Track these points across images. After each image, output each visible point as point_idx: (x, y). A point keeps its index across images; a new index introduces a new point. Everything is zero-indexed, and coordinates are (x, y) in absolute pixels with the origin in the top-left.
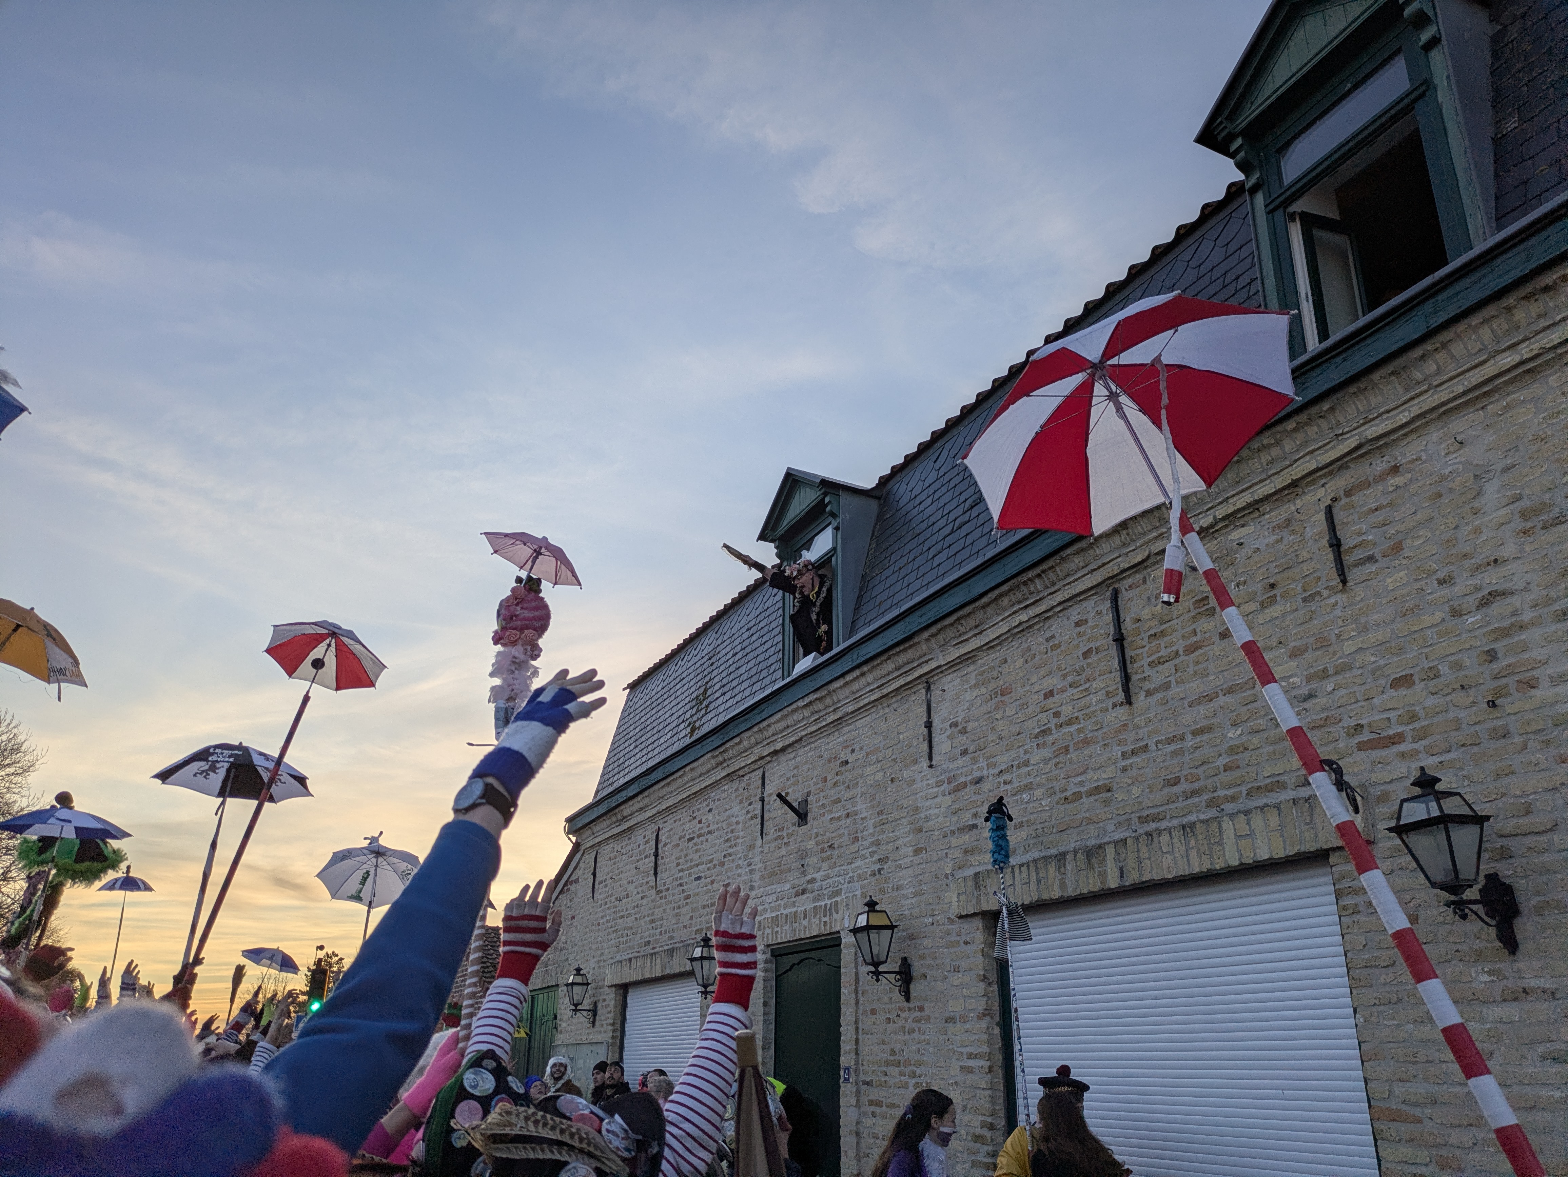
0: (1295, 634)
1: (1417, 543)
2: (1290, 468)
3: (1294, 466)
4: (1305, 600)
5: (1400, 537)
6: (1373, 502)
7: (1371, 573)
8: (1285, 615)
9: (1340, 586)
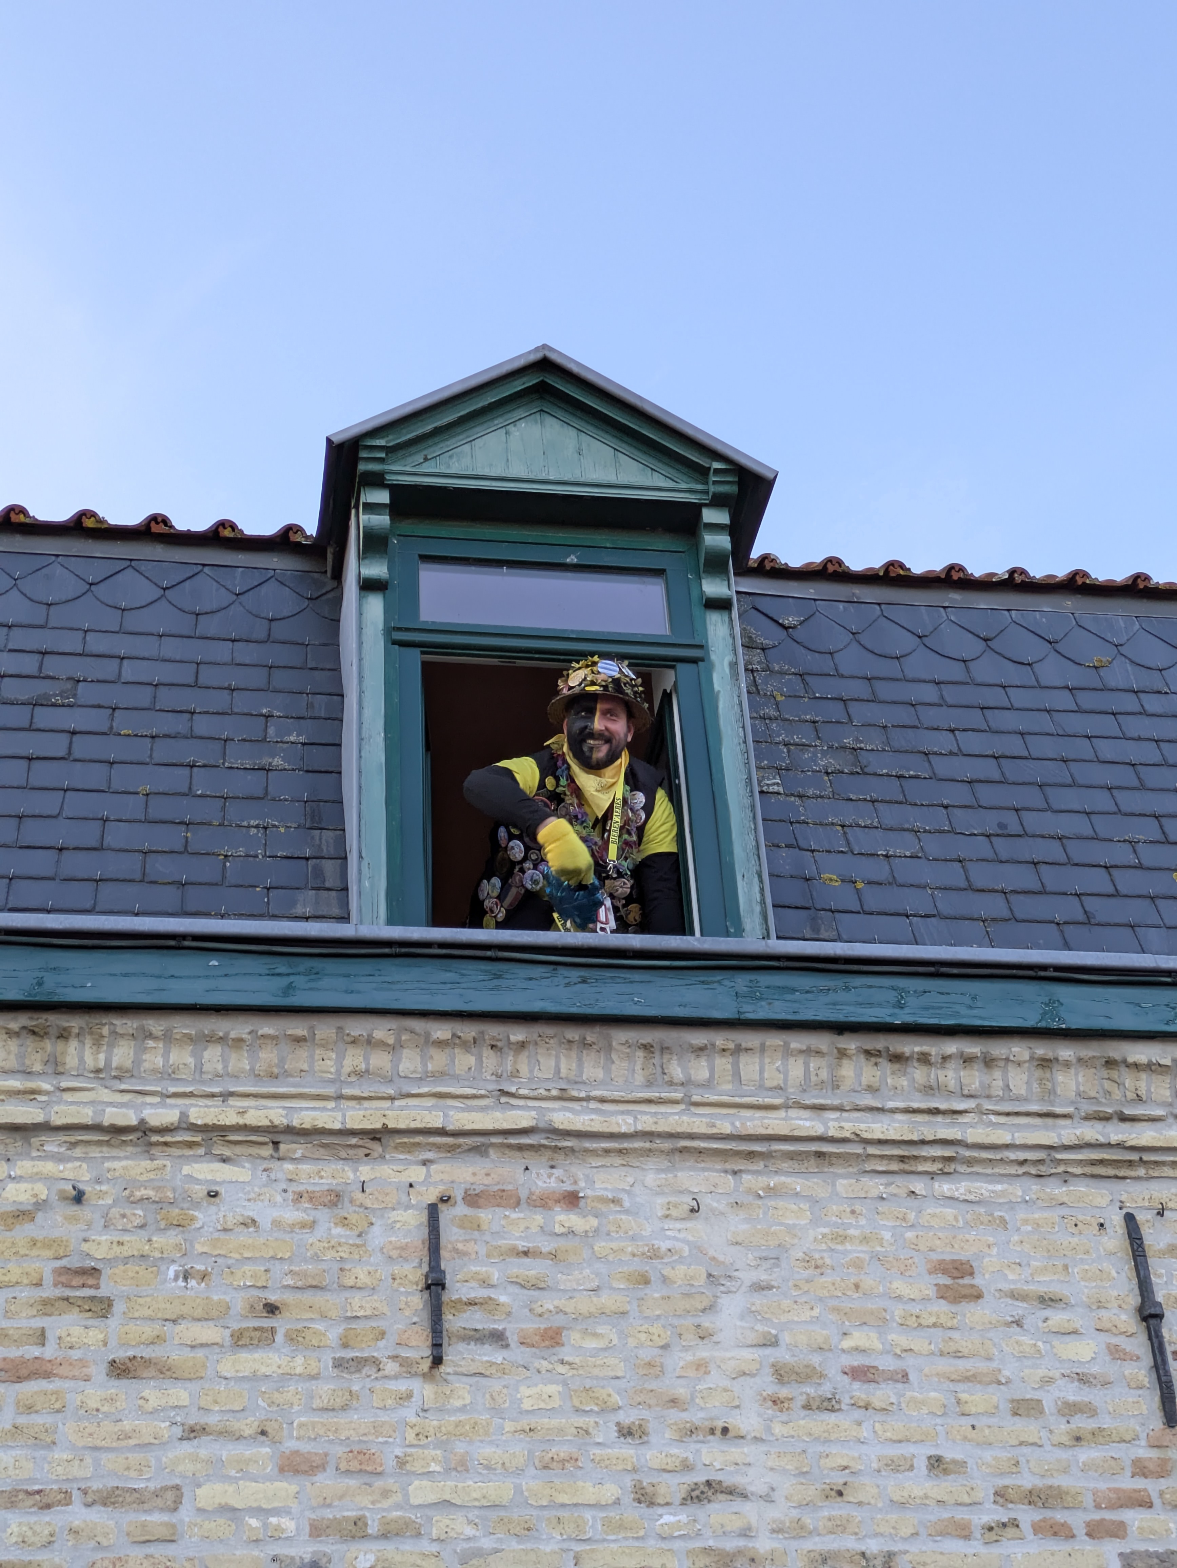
0: (301, 1425)
1: (592, 1344)
2: (388, 1104)
3: (397, 1103)
4: (339, 1364)
5: (558, 1321)
6: (520, 1238)
7: (492, 1364)
8: (287, 1376)
9: (426, 1365)
